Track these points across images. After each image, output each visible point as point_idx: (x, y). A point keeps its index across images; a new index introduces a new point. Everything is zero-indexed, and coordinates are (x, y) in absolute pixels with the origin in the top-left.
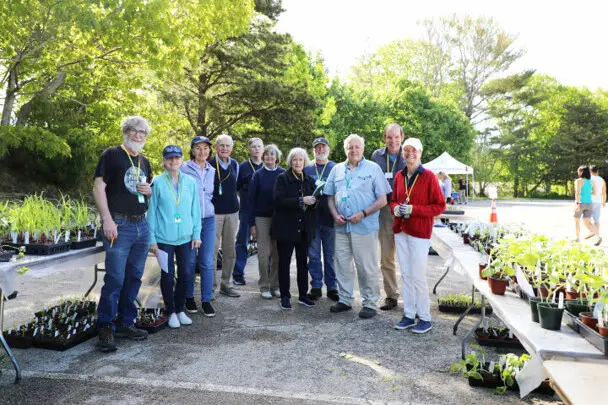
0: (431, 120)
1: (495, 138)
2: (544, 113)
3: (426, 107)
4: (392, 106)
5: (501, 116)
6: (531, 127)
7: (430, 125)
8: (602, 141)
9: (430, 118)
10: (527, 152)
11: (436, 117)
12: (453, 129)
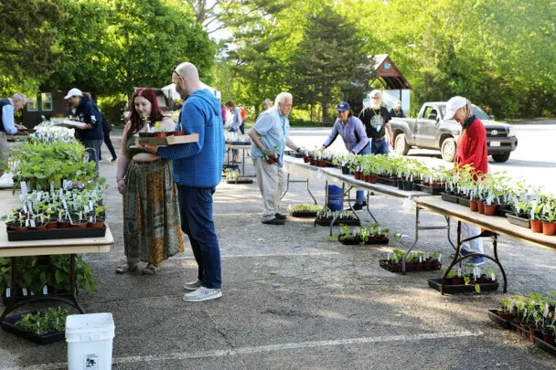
0: (165, 30)
1: (231, 53)
2: (284, 22)
3: (157, 13)
4: (114, 8)
5: (237, 25)
6: (270, 41)
7: (164, 36)
8: (348, 60)
9: (164, 27)
10: (268, 71)
11: (172, 27)
12: (191, 43)
